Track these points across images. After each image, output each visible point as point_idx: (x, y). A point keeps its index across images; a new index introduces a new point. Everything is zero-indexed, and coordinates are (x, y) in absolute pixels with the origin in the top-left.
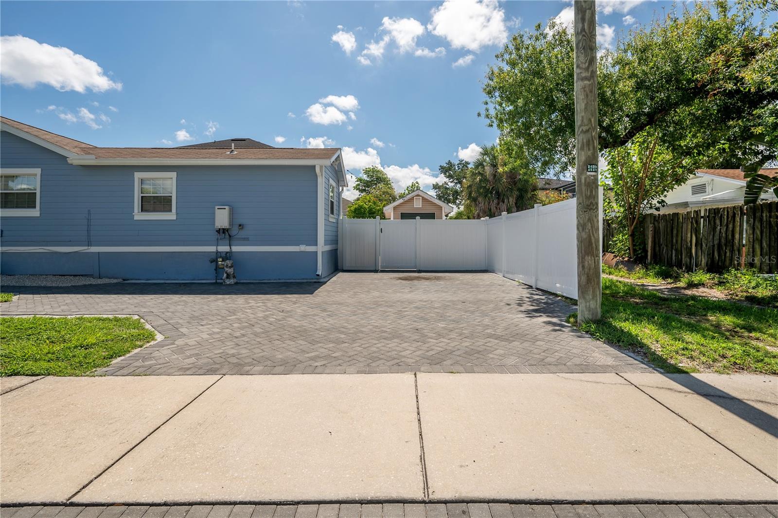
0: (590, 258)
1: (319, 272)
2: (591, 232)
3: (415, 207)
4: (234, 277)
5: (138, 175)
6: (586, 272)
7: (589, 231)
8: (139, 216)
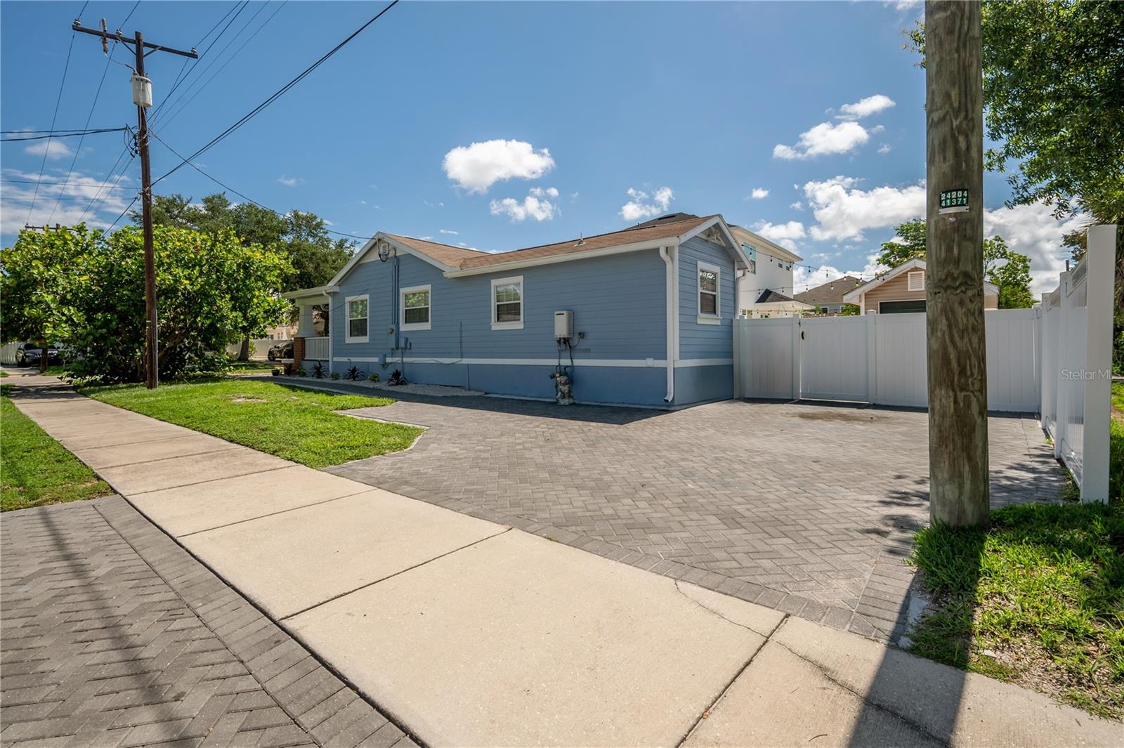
0: (943, 392)
1: (670, 398)
2: (947, 337)
3: (909, 290)
4: (570, 397)
5: (494, 282)
6: (936, 423)
7: (943, 335)
8: (496, 326)
